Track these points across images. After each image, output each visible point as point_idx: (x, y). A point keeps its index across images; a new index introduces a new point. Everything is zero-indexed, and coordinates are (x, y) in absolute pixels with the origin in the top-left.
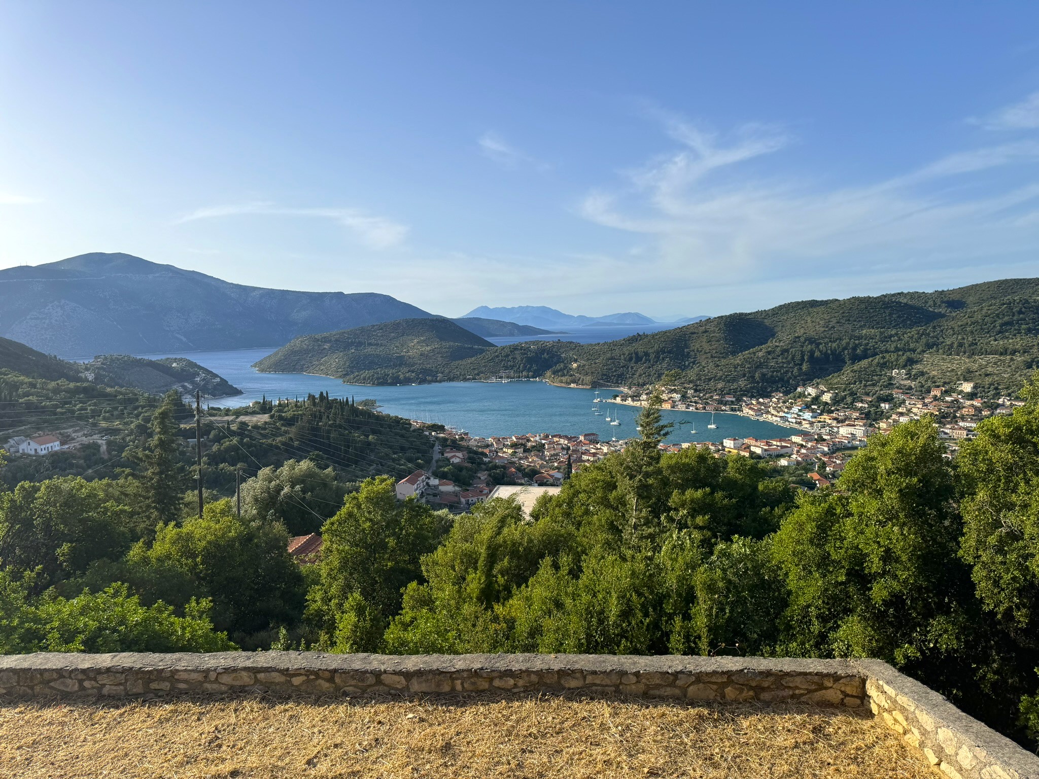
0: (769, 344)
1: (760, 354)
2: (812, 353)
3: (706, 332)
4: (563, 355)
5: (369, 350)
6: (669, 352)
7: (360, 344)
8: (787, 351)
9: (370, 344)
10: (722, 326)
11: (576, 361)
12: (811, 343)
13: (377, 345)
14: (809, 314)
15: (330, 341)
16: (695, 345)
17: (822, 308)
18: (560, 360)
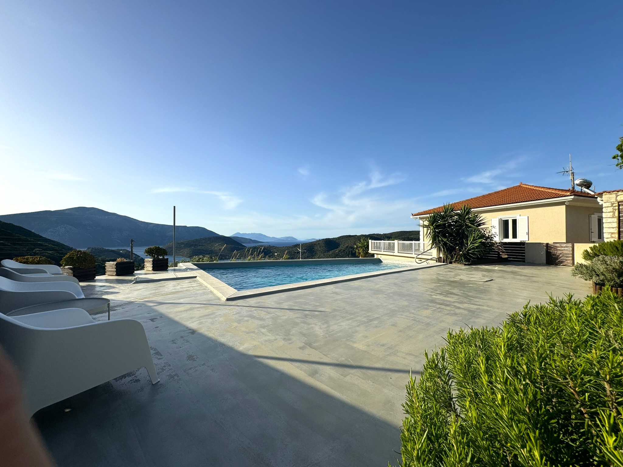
0: (339, 248)
1: (337, 251)
2: (352, 251)
3: (319, 244)
4: (272, 251)
5: (199, 247)
6: (308, 250)
7: (196, 245)
8: (345, 251)
9: (199, 245)
10: (324, 242)
11: (276, 253)
12: (351, 248)
13: (202, 245)
14: (349, 239)
15: (184, 244)
16: (316, 248)
17: (353, 238)
18: (271, 252)
